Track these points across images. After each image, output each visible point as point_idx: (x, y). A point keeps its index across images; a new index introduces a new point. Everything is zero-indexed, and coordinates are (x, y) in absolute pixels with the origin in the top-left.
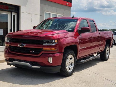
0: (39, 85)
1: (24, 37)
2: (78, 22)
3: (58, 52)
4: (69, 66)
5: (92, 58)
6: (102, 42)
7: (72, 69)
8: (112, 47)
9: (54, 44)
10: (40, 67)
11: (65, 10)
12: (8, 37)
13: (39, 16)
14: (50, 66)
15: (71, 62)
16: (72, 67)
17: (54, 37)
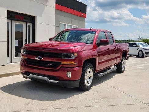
0: (58, 101)
1: (41, 50)
2: (96, 34)
3: (77, 66)
4: (88, 80)
5: (110, 71)
6: (118, 55)
7: (91, 83)
8: (127, 59)
9: (73, 58)
10: (58, 81)
11: (80, 21)
12: (24, 49)
13: (54, 27)
14: (69, 80)
15: (89, 76)
16: (90, 81)
17: (73, 50)
